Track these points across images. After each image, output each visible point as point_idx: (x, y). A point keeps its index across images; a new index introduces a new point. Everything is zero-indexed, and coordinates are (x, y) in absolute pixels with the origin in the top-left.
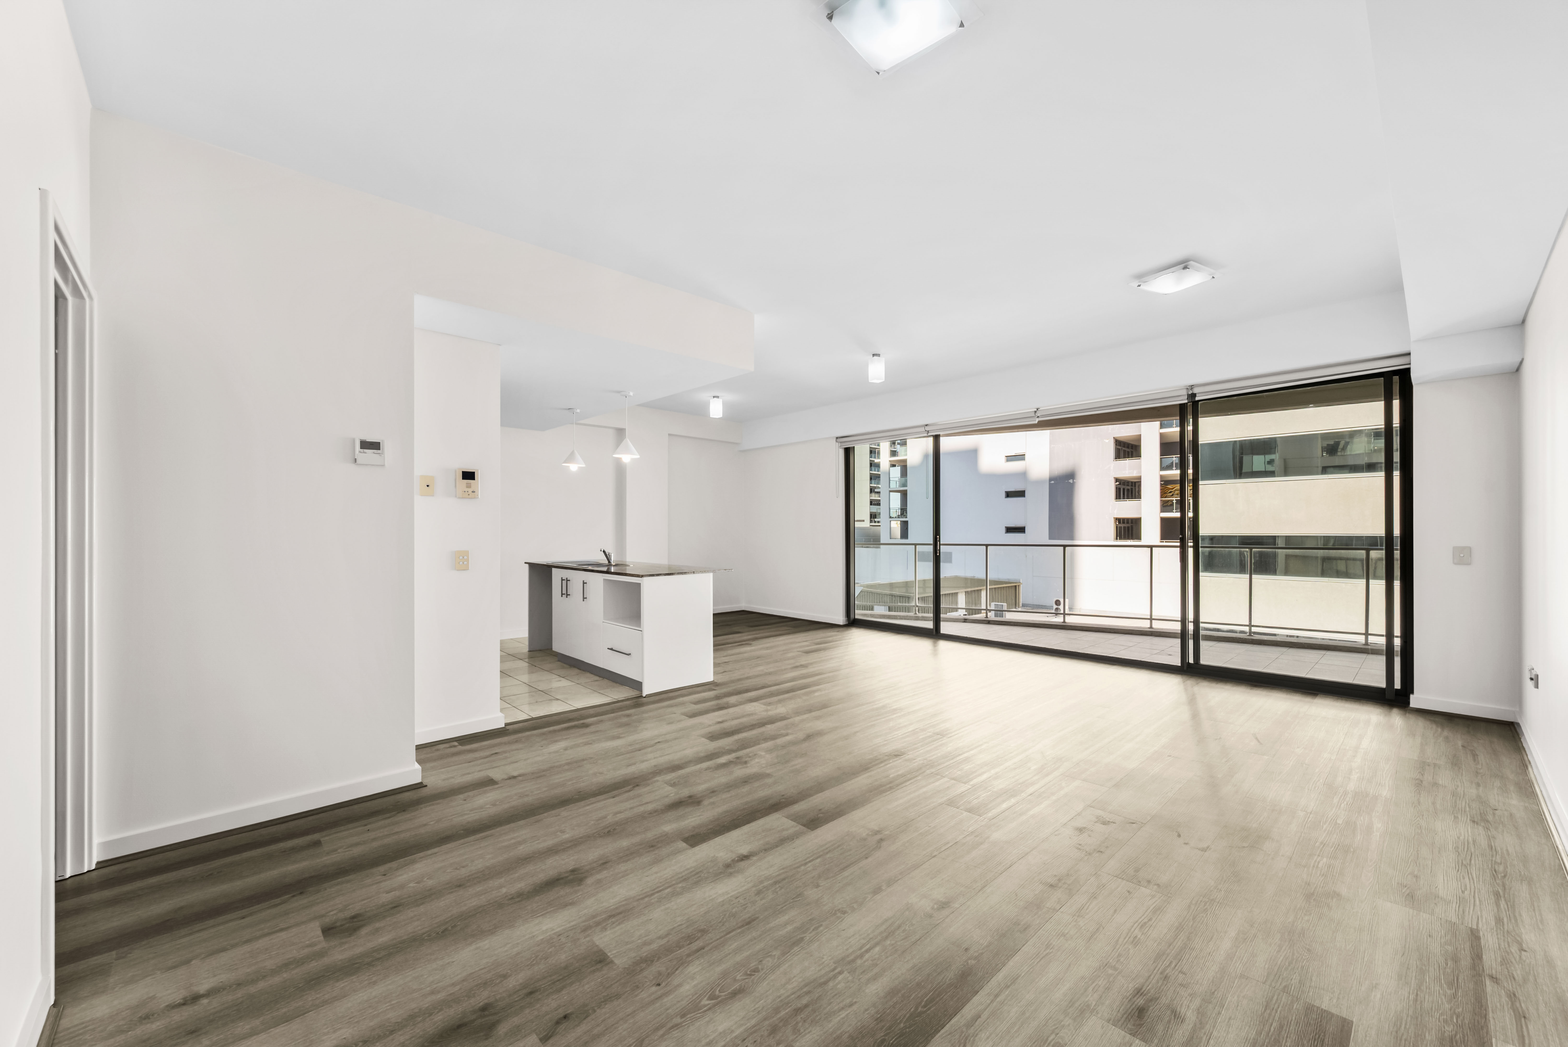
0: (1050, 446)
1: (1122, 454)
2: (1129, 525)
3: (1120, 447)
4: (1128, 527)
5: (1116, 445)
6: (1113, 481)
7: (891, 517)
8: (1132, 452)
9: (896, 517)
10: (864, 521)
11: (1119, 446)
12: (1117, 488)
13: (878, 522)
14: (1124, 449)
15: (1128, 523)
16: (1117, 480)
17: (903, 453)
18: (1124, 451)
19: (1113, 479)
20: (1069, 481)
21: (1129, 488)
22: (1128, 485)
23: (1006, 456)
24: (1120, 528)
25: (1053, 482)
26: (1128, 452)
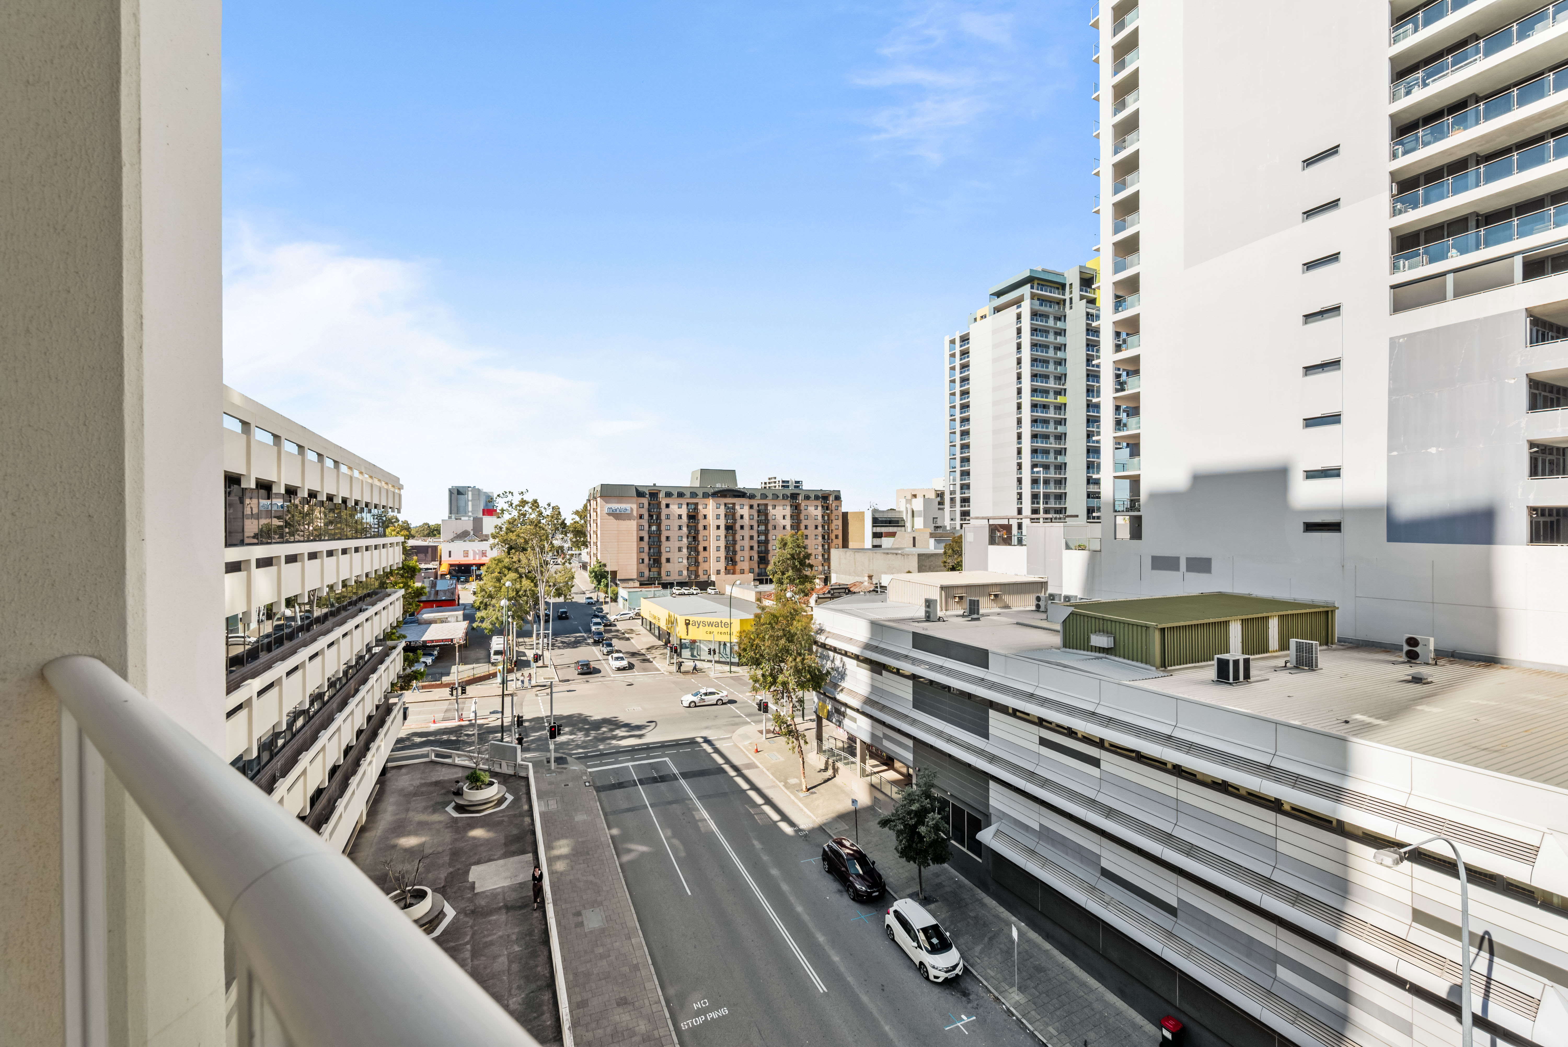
0: (1389, 398)
1: (1540, 401)
2: (1554, 519)
3: (1537, 392)
4: (1552, 523)
5: (1530, 387)
6: (1526, 446)
7: (1115, 511)
8: (1558, 399)
9: (1123, 511)
10: (1077, 516)
11: (1535, 389)
12: (1531, 458)
13: (1098, 518)
14: (1543, 393)
15: (1550, 515)
16: (1532, 445)
17: (1134, 426)
18: (1545, 397)
19: (1526, 442)
20: (1429, 450)
21: (1553, 457)
22: (1551, 454)
23: (1304, 420)
24: (1538, 523)
25: (1395, 453)
26: (1552, 399)
